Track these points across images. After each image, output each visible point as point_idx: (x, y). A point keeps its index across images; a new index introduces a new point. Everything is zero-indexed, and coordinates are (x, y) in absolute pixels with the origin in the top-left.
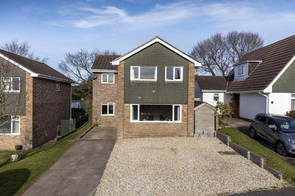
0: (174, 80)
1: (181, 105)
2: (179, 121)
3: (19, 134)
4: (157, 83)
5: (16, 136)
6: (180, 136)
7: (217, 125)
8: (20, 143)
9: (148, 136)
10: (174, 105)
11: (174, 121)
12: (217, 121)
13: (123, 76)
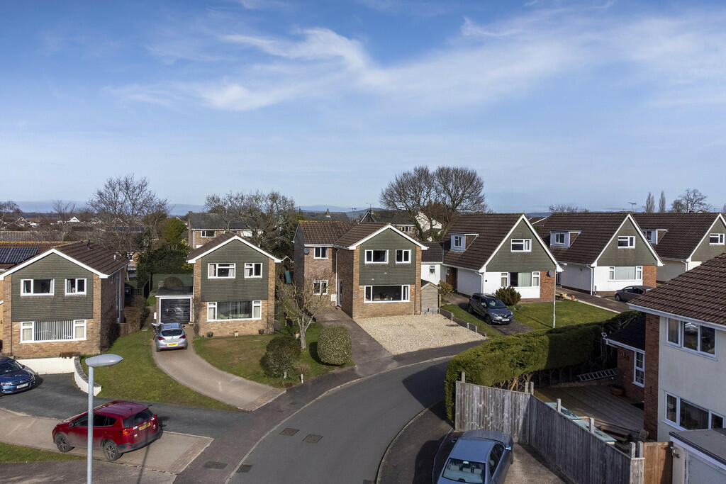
0: (403, 262)
1: (409, 286)
2: (408, 301)
3: (260, 318)
4: (388, 265)
5: (257, 321)
6: (409, 314)
7: (440, 303)
8: (261, 327)
9: (380, 315)
10: (403, 286)
11: (402, 301)
12: (440, 299)
13: (358, 260)
